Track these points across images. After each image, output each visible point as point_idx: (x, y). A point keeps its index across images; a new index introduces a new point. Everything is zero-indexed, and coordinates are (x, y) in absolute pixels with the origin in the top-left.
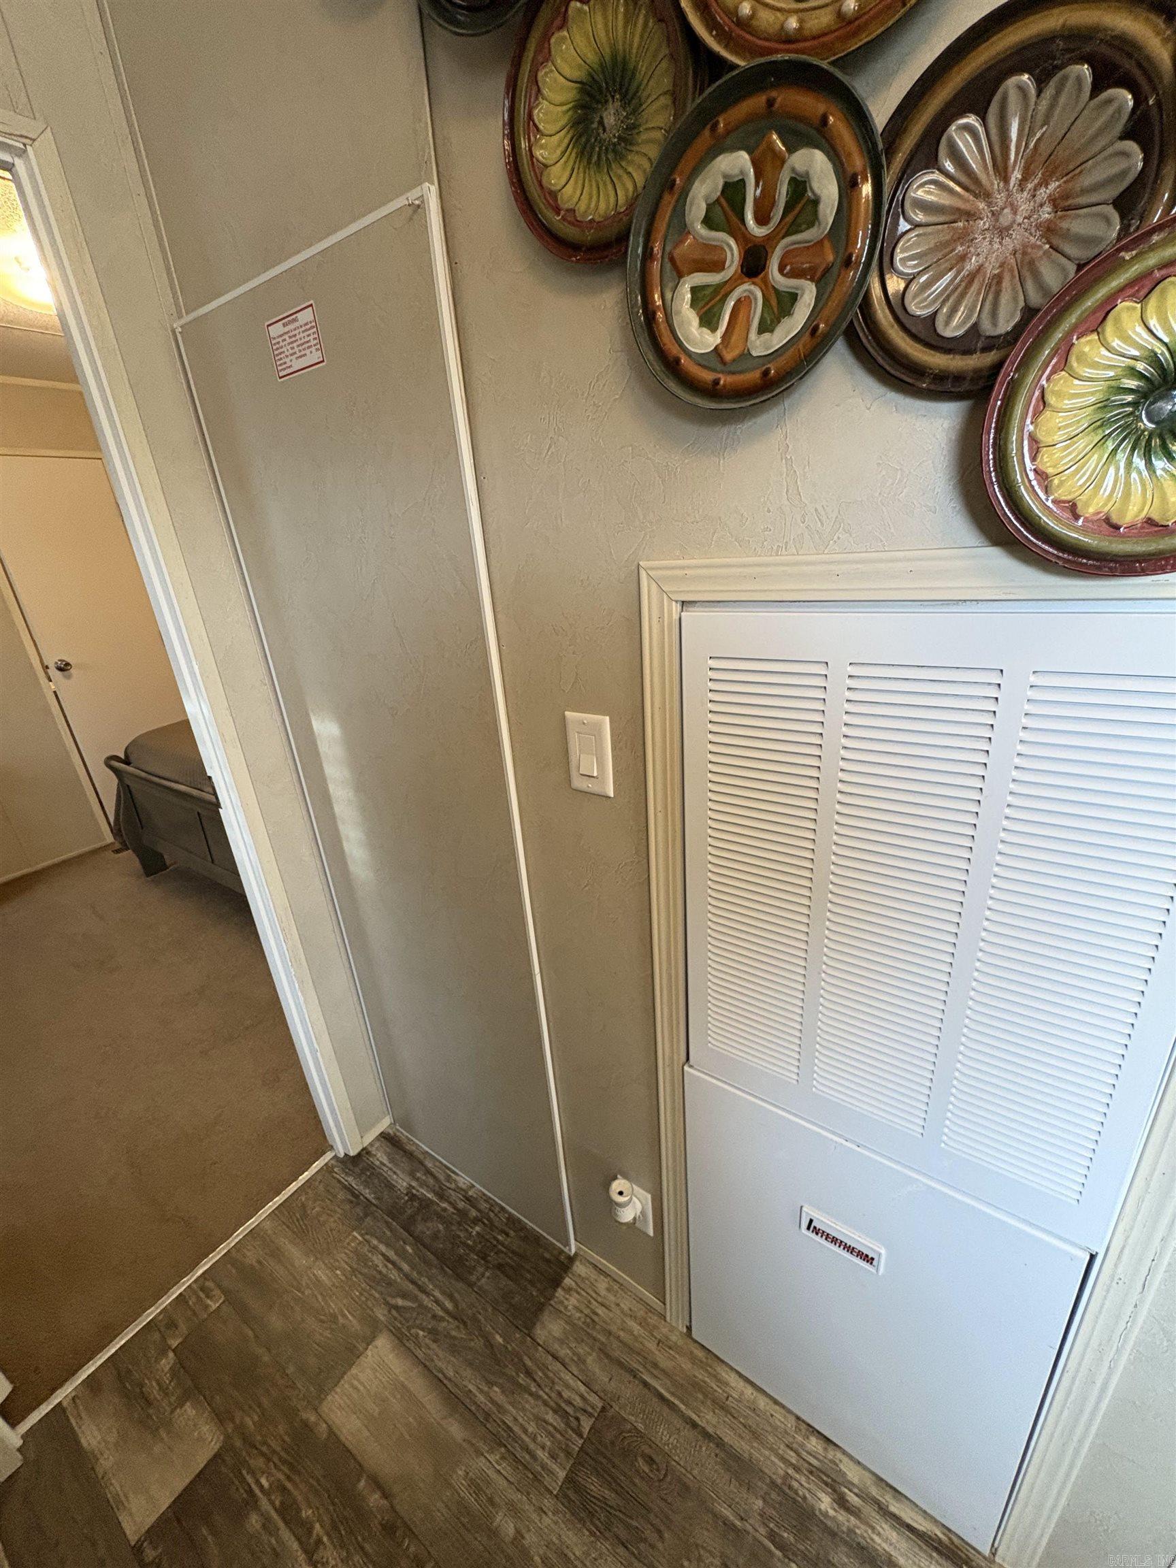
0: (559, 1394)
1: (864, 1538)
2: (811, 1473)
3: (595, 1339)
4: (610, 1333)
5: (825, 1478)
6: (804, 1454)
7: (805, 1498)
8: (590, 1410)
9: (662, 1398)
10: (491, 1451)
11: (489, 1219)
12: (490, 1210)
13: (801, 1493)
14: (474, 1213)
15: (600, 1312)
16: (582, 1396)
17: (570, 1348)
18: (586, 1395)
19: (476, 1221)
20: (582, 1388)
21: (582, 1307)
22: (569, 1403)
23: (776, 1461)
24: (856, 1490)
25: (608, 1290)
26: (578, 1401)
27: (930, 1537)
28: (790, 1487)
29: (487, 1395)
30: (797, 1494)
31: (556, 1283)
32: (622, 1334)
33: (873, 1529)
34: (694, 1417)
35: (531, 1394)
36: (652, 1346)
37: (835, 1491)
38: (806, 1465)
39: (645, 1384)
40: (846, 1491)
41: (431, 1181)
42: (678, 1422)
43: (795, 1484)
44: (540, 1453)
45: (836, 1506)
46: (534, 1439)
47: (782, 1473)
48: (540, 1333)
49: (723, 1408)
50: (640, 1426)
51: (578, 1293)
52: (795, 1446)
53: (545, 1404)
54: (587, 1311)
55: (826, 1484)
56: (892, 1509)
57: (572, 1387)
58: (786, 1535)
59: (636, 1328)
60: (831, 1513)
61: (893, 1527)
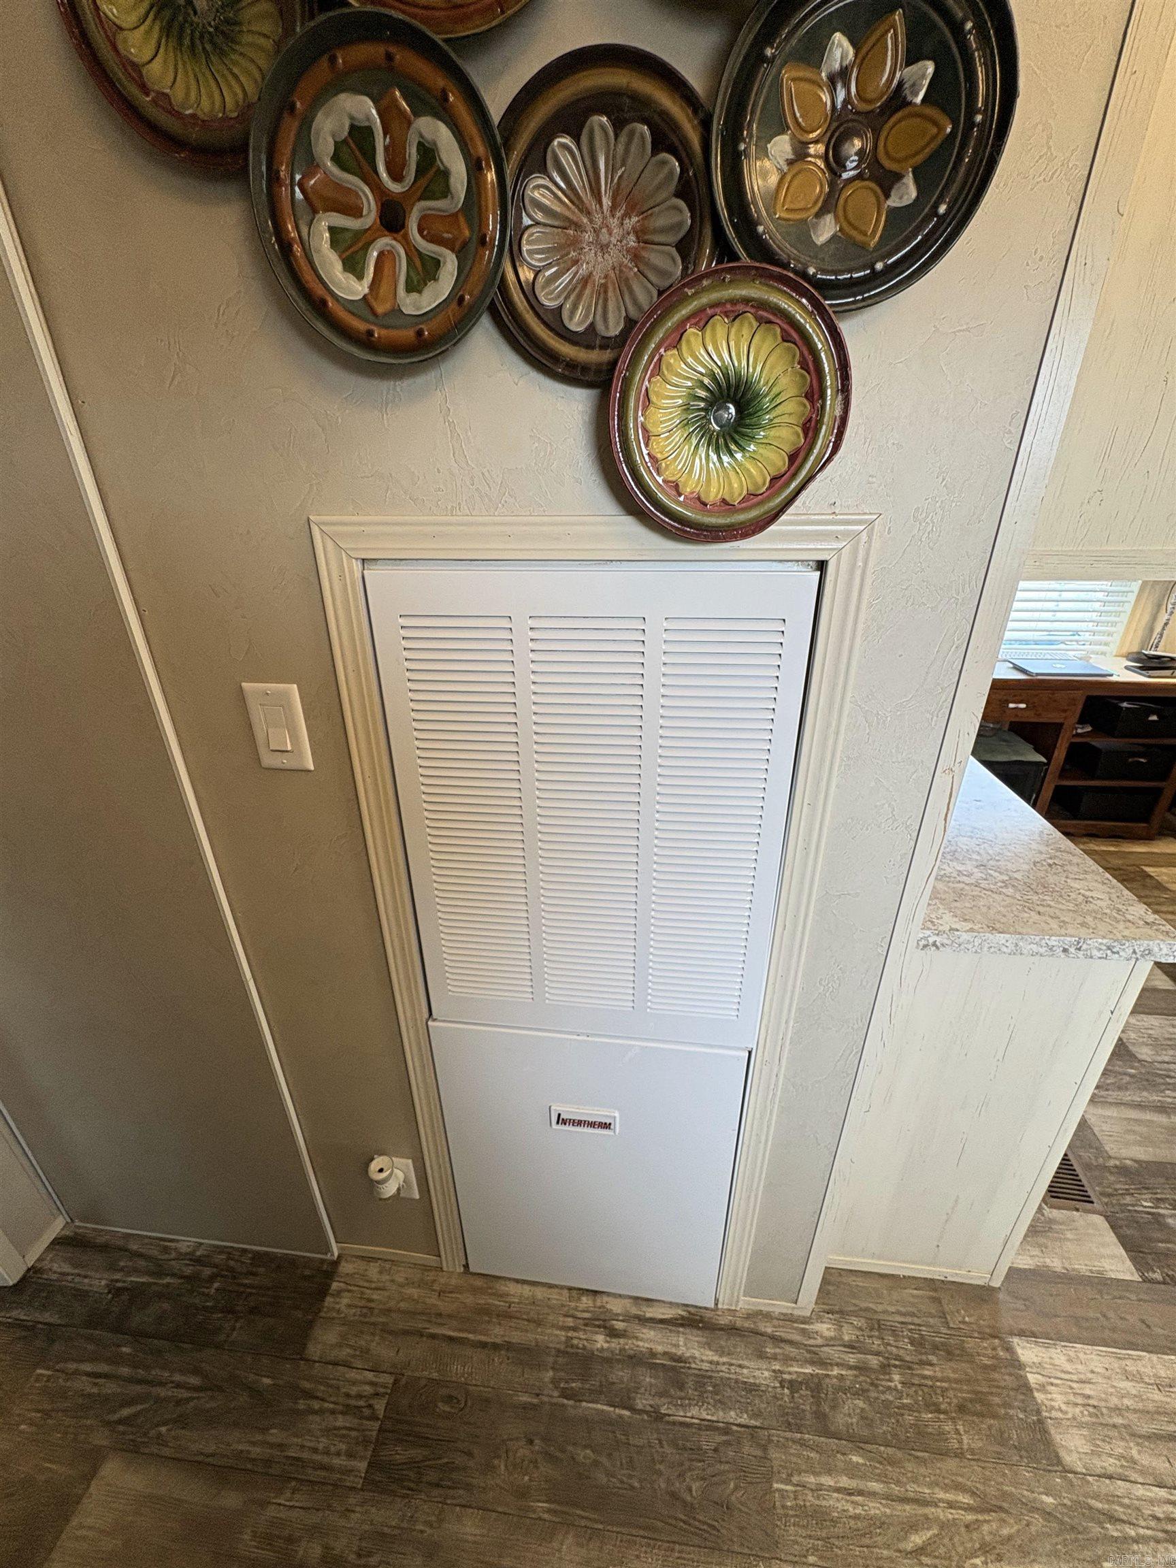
0: (348, 1395)
1: (632, 1349)
2: (586, 1325)
3: (374, 1324)
4: (389, 1310)
5: (597, 1323)
6: (579, 1315)
7: (584, 1348)
8: (382, 1390)
9: (451, 1339)
10: (280, 1492)
11: (231, 1270)
12: (228, 1259)
13: (581, 1346)
14: (207, 1272)
15: (375, 1297)
16: (372, 1384)
17: (351, 1347)
18: (374, 1379)
19: (212, 1279)
20: (370, 1376)
21: (356, 1302)
22: (359, 1396)
23: (558, 1332)
24: (621, 1318)
25: (381, 1272)
26: (368, 1389)
27: (676, 1319)
28: (572, 1346)
29: (265, 1443)
30: (578, 1348)
31: (323, 1292)
32: (402, 1305)
33: (637, 1338)
34: (483, 1338)
35: (315, 1412)
36: (433, 1300)
37: (605, 1327)
38: (581, 1321)
39: (433, 1336)
40: (614, 1322)
41: (142, 1263)
42: (468, 1351)
43: (575, 1342)
44: (336, 1461)
45: (608, 1339)
46: (327, 1452)
47: (563, 1339)
48: (314, 1350)
49: (509, 1316)
50: (435, 1375)
51: (349, 1291)
52: (571, 1312)
53: (333, 1412)
54: (363, 1303)
55: (599, 1327)
56: (648, 1315)
57: (360, 1380)
58: (574, 1385)
59: (414, 1292)
60: (606, 1345)
61: (650, 1328)
